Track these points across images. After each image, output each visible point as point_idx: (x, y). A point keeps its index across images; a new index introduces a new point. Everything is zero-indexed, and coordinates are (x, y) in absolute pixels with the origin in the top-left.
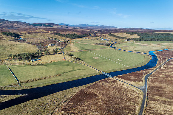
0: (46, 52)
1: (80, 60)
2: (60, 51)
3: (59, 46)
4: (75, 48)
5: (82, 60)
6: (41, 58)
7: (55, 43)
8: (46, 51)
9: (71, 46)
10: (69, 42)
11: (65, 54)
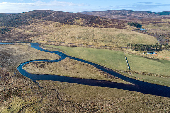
0: (167, 46)
6: (158, 52)
8: (167, 44)
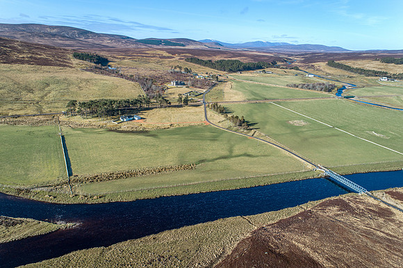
1: (251, 127)
2: (196, 99)
3: (196, 87)
4: (236, 94)
5: (255, 126)
6: (145, 114)
7: (187, 80)
8: (160, 96)
9: (226, 88)
10: (220, 78)
11: (207, 109)
